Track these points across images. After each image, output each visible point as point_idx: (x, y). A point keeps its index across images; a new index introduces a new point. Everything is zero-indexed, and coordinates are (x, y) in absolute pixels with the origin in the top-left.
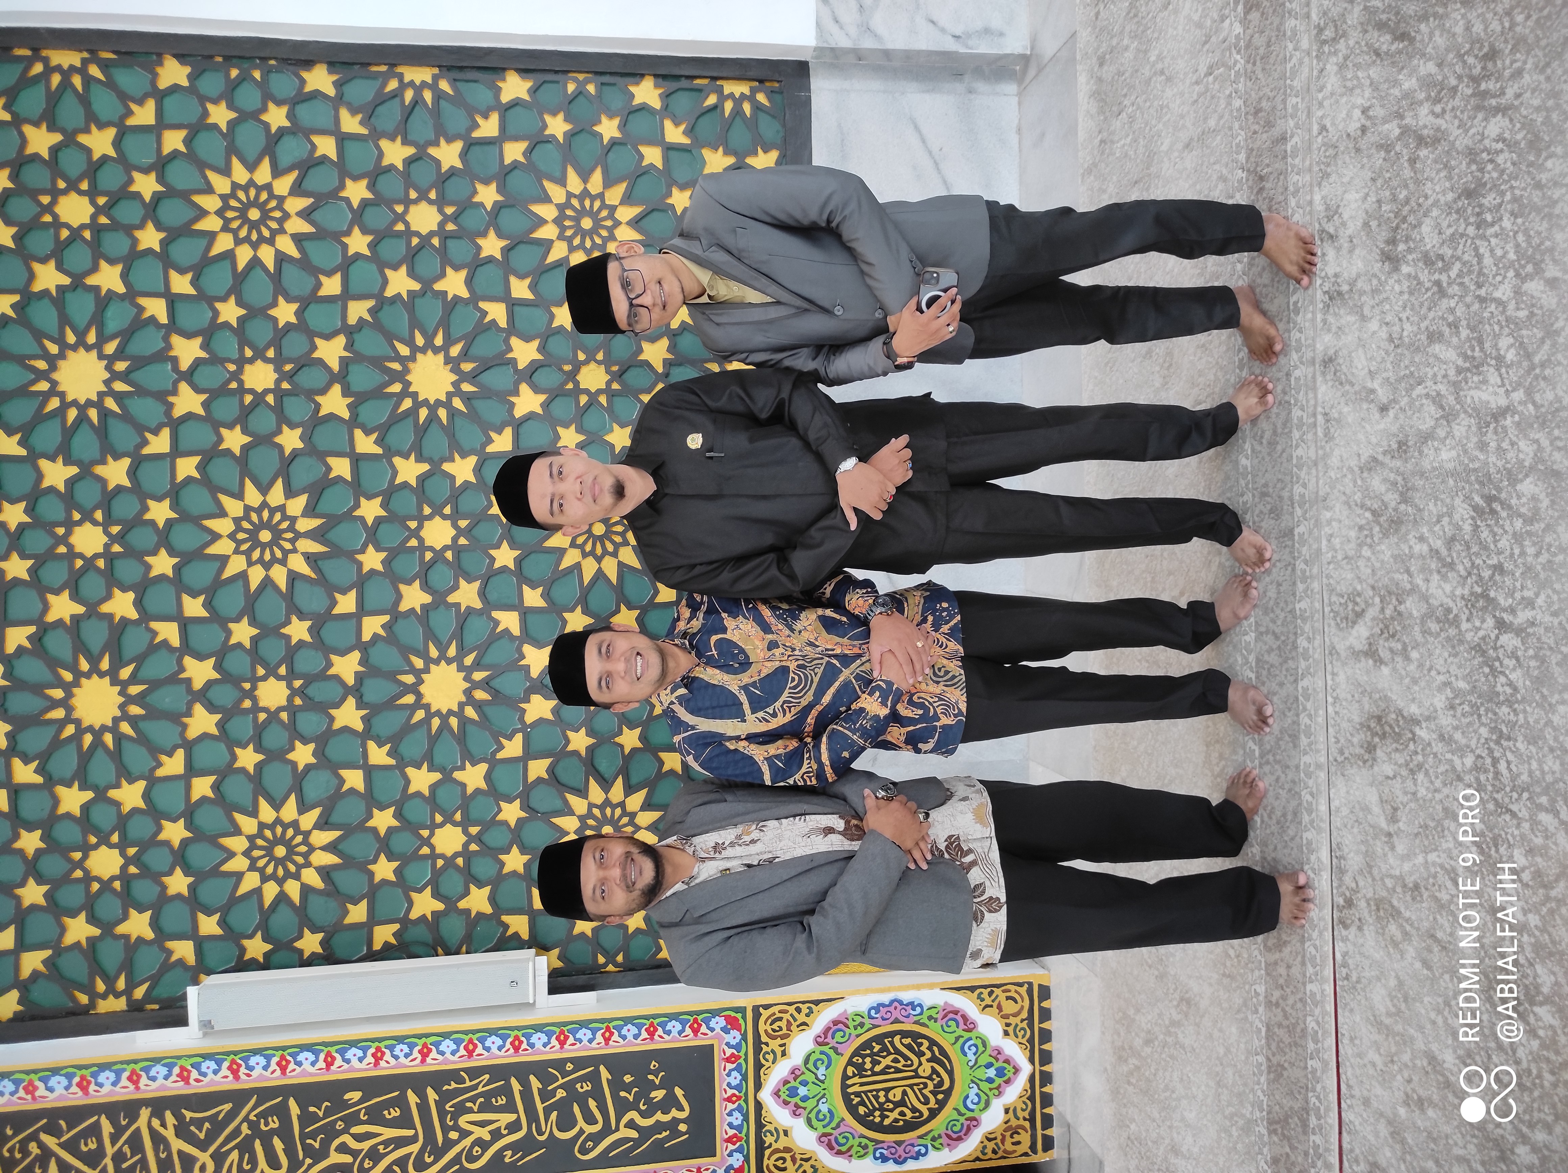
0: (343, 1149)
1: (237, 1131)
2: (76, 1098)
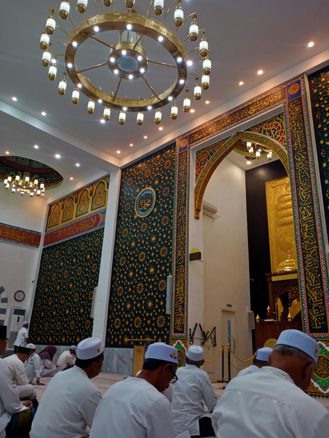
0: (311, 274)
1: (314, 259)
2: (319, 238)
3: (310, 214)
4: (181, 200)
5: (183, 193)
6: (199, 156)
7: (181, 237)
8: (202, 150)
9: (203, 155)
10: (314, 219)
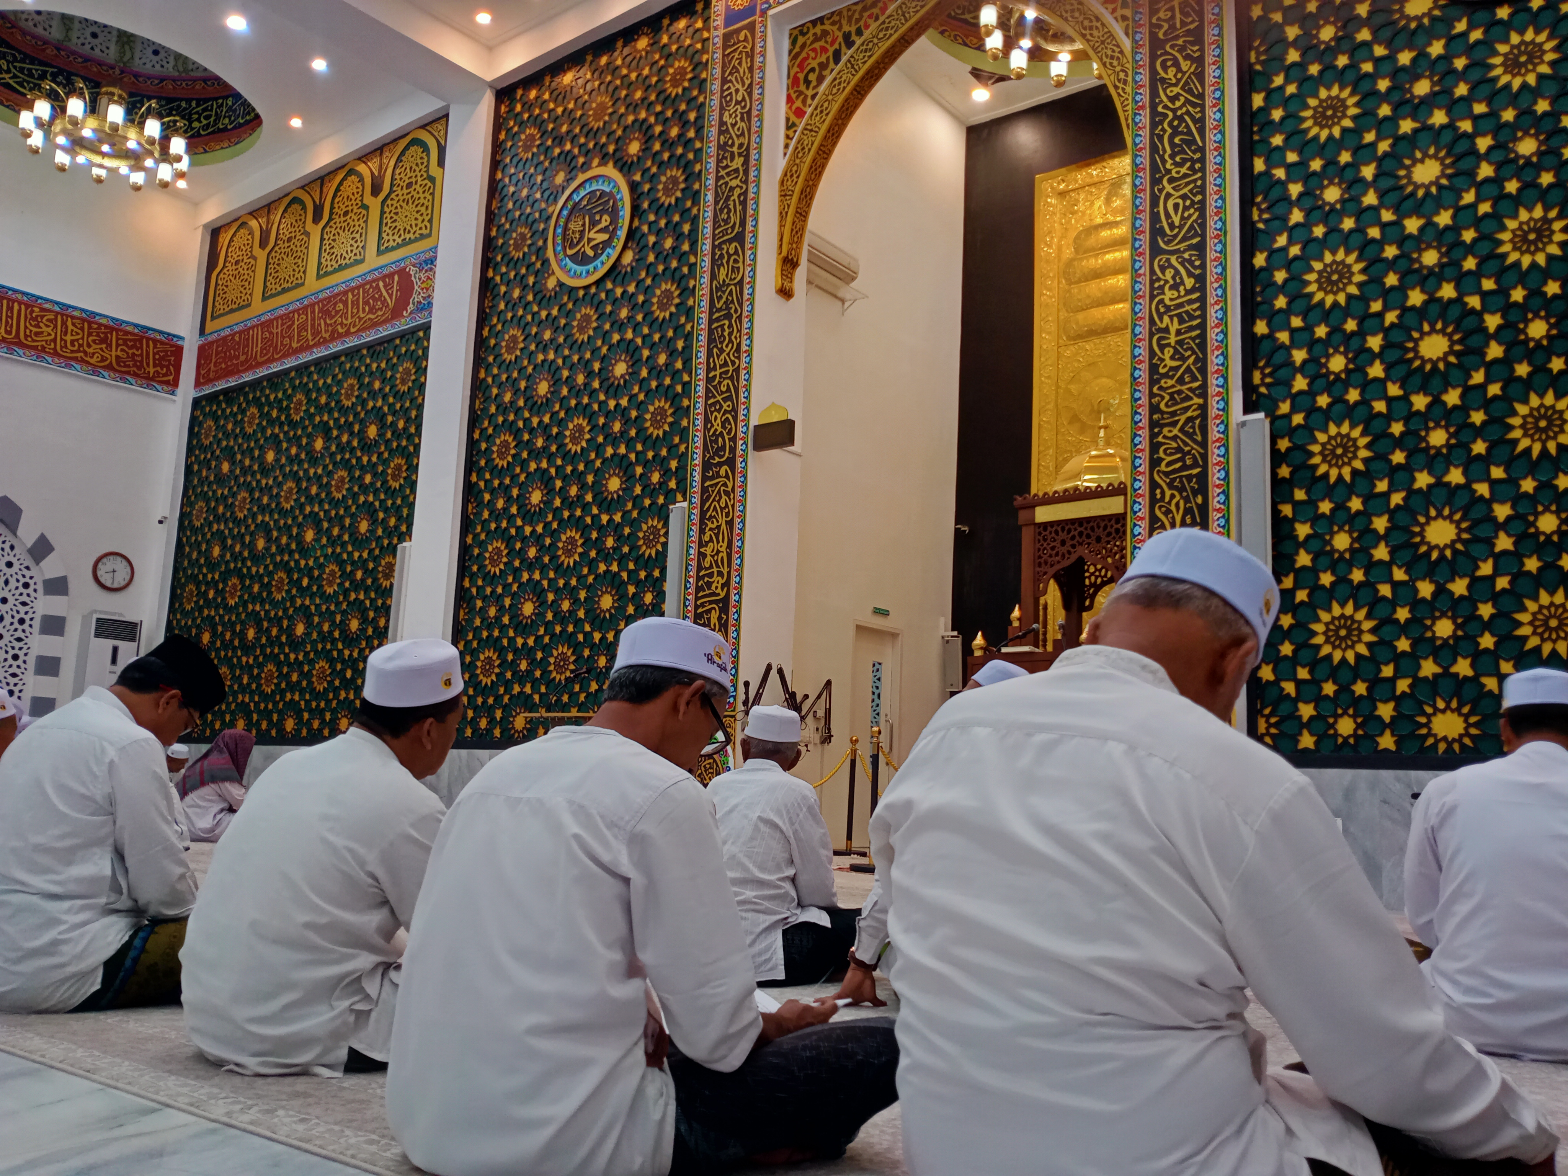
1: (1186, 444)
2: (1211, 368)
3: (1189, 283)
4: (726, 222)
5: (737, 192)
6: (803, 46)
7: (725, 364)
8: (814, 23)
9: (817, 45)
10: (1203, 300)
